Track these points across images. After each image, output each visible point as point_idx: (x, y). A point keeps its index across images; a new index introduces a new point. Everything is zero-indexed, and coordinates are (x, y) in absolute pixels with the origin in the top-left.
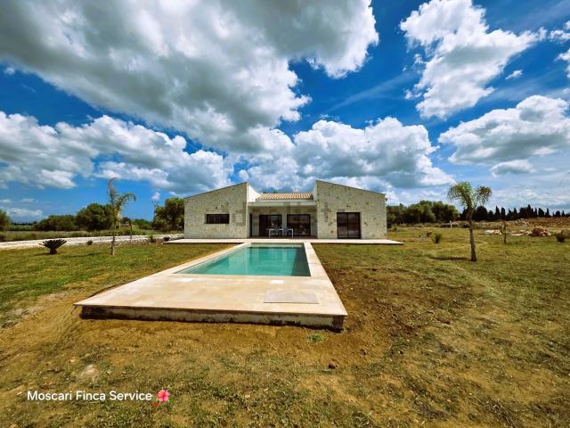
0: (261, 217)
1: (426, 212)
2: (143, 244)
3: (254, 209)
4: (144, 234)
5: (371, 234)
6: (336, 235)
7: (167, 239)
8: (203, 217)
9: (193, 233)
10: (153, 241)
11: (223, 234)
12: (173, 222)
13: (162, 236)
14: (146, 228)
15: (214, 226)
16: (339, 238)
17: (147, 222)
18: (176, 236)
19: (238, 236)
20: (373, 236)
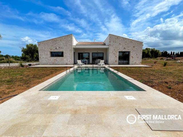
0: (79, 54)
1: (148, 53)
2: (17, 68)
3: (75, 49)
4: (17, 62)
5: (134, 62)
6: (117, 62)
7: (30, 65)
8: (49, 53)
9: (44, 62)
10: (22, 66)
11: (60, 63)
12: (32, 56)
13: (27, 64)
14: (18, 60)
15: (55, 58)
16: (119, 64)
17: (18, 57)
18: (35, 63)
19: (69, 63)
20: (135, 63)
